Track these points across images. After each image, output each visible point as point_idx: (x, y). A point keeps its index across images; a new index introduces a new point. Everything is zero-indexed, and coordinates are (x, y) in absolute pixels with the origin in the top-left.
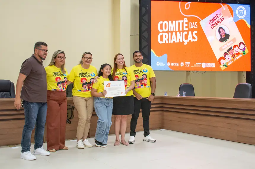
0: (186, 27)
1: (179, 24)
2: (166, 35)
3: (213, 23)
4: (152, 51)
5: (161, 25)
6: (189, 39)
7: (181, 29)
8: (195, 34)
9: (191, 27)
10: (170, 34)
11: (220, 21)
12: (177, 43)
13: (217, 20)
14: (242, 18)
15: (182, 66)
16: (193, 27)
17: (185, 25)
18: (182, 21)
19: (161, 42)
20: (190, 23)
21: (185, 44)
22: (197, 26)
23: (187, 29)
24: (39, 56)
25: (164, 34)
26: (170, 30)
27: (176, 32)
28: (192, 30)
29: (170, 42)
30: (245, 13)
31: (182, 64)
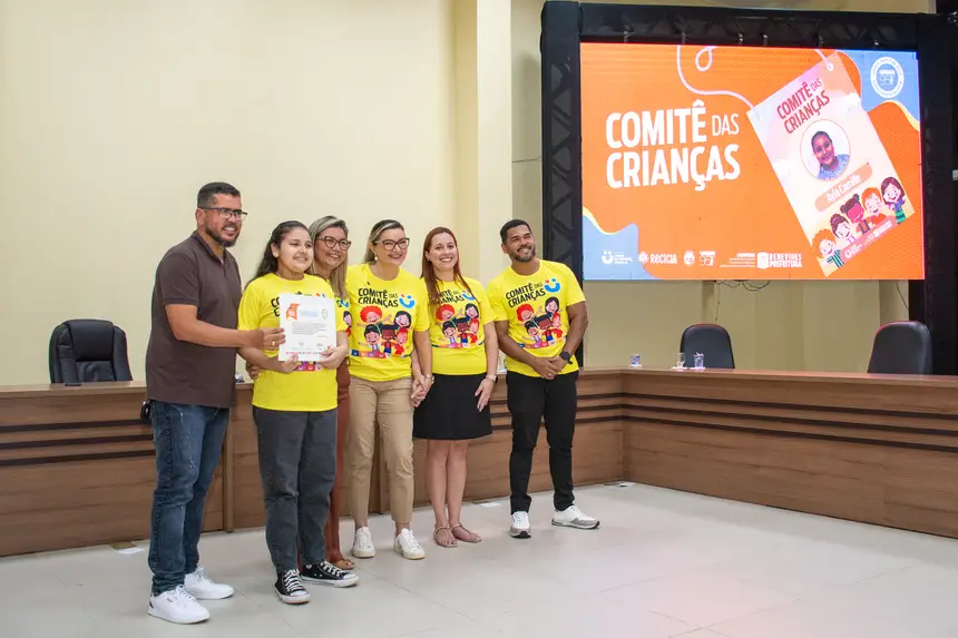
0: (701, 132)
1: (676, 120)
2: (632, 161)
3: (792, 114)
4: (586, 213)
5: (617, 125)
6: (711, 172)
7: (683, 139)
8: (733, 154)
9: (717, 130)
10: (646, 154)
11: (816, 106)
12: (671, 185)
13: (805, 104)
14: (889, 96)
15: (688, 263)
16: (724, 129)
17: (697, 125)
18: (687, 112)
19: (615, 185)
20: (714, 117)
21: (697, 189)
22: (737, 126)
23: (703, 139)
24: (209, 233)
25: (627, 156)
26: (645, 143)
27: (667, 149)
28: (722, 142)
29: (646, 183)
30: (901, 78)
31: (689, 257)
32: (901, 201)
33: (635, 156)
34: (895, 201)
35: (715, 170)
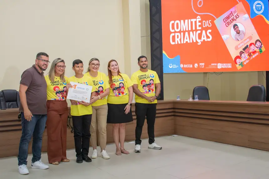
0: (200, 26)
1: (192, 22)
2: (178, 36)
3: (228, 21)
4: (164, 52)
5: (173, 25)
6: (203, 39)
7: (194, 29)
8: (210, 33)
9: (204, 26)
10: (182, 33)
11: (235, 18)
12: (190, 43)
13: (232, 18)
14: (259, 13)
15: (196, 67)
16: (207, 25)
17: (198, 24)
18: (195, 20)
19: (173, 43)
20: (203, 21)
21: (198, 44)
22: (210, 24)
23: (200, 28)
24: (39, 66)
25: (176, 34)
26: (182, 30)
27: (189, 32)
28: (206, 29)
29: (182, 42)
30: (263, 7)
31: (196, 65)
32: (261, 47)
33: (179, 34)
34: (259, 47)
35: (204, 38)
